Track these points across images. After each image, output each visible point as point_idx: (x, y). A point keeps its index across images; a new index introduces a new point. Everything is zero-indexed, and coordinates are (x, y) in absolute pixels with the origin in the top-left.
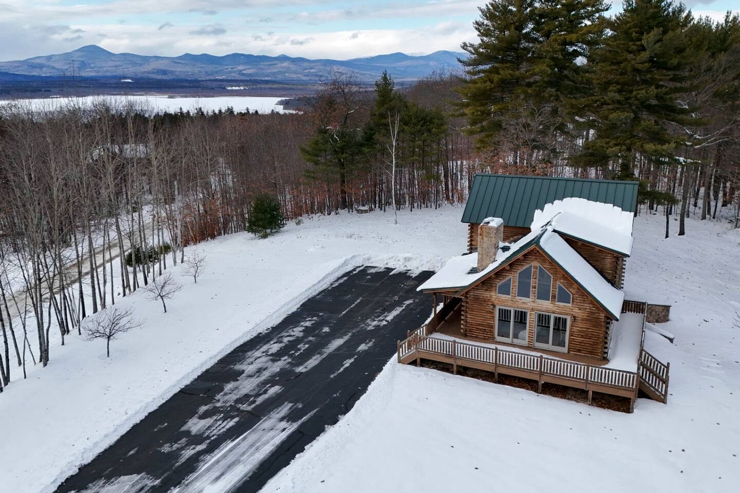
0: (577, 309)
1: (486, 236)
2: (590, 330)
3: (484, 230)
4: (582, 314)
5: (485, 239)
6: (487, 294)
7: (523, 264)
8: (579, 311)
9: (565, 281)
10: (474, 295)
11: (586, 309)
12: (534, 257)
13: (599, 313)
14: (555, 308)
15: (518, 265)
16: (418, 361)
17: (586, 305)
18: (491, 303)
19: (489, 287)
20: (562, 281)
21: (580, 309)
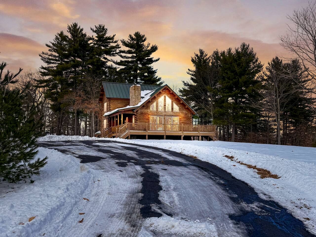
0: (181, 113)
1: (137, 90)
2: (186, 121)
3: (136, 87)
4: (183, 115)
5: (136, 91)
6: (146, 111)
7: (160, 95)
8: (182, 114)
9: (176, 102)
10: (140, 112)
11: (184, 113)
12: (164, 92)
13: (188, 114)
14: (174, 114)
15: (158, 96)
16: (129, 137)
17: (184, 111)
18: (148, 115)
19: (147, 107)
20: (175, 102)
21: (182, 113)
